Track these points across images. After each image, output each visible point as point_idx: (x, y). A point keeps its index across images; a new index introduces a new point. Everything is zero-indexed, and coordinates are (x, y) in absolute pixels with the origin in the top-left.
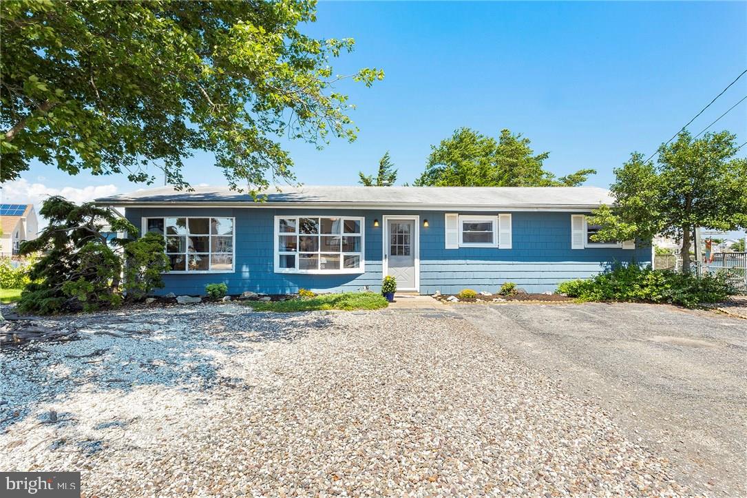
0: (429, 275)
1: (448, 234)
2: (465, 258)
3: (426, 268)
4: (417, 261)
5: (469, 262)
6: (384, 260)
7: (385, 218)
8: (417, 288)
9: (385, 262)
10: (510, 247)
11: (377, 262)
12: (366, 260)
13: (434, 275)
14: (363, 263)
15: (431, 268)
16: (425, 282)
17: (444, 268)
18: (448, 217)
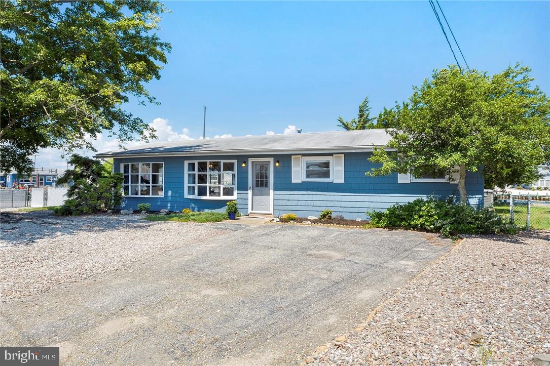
0: (281, 203)
1: (294, 171)
2: (307, 190)
3: (278, 197)
4: (272, 192)
5: (310, 193)
6: (249, 191)
7: (250, 160)
8: (271, 211)
9: (250, 192)
10: (343, 181)
11: (245, 192)
12: (238, 190)
13: (284, 203)
14: (236, 192)
15: (281, 197)
16: (277, 208)
17: (291, 197)
18: (294, 158)
